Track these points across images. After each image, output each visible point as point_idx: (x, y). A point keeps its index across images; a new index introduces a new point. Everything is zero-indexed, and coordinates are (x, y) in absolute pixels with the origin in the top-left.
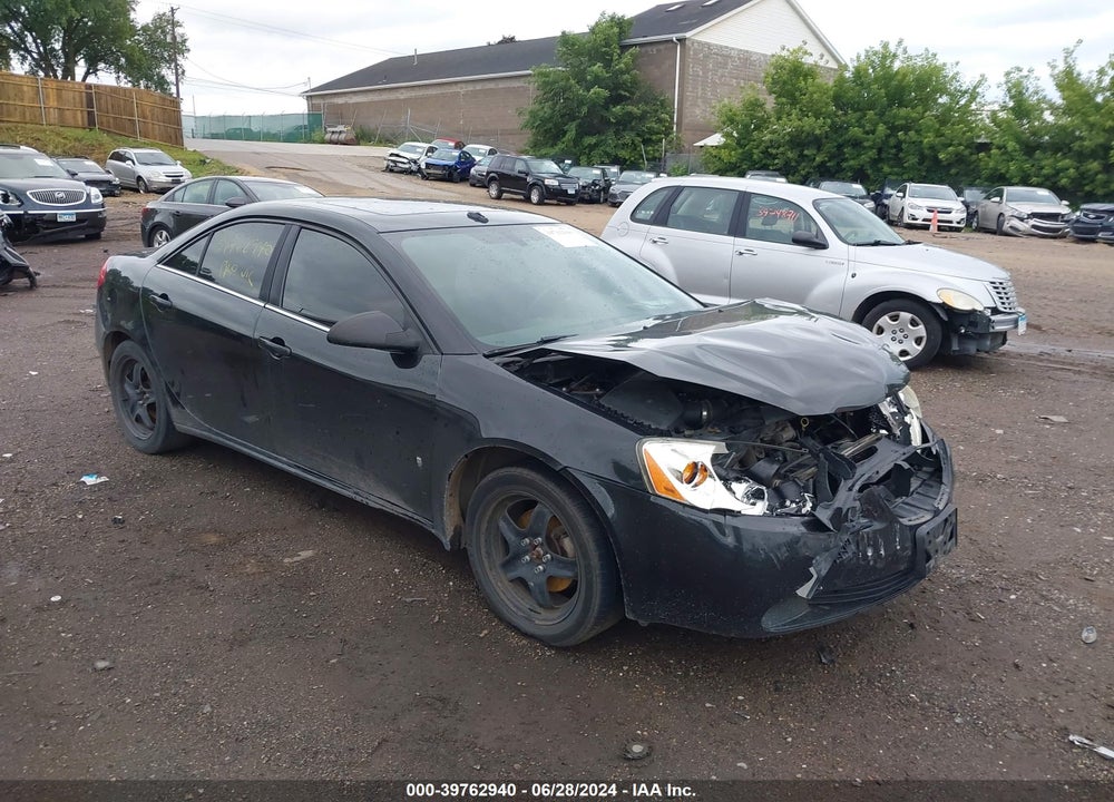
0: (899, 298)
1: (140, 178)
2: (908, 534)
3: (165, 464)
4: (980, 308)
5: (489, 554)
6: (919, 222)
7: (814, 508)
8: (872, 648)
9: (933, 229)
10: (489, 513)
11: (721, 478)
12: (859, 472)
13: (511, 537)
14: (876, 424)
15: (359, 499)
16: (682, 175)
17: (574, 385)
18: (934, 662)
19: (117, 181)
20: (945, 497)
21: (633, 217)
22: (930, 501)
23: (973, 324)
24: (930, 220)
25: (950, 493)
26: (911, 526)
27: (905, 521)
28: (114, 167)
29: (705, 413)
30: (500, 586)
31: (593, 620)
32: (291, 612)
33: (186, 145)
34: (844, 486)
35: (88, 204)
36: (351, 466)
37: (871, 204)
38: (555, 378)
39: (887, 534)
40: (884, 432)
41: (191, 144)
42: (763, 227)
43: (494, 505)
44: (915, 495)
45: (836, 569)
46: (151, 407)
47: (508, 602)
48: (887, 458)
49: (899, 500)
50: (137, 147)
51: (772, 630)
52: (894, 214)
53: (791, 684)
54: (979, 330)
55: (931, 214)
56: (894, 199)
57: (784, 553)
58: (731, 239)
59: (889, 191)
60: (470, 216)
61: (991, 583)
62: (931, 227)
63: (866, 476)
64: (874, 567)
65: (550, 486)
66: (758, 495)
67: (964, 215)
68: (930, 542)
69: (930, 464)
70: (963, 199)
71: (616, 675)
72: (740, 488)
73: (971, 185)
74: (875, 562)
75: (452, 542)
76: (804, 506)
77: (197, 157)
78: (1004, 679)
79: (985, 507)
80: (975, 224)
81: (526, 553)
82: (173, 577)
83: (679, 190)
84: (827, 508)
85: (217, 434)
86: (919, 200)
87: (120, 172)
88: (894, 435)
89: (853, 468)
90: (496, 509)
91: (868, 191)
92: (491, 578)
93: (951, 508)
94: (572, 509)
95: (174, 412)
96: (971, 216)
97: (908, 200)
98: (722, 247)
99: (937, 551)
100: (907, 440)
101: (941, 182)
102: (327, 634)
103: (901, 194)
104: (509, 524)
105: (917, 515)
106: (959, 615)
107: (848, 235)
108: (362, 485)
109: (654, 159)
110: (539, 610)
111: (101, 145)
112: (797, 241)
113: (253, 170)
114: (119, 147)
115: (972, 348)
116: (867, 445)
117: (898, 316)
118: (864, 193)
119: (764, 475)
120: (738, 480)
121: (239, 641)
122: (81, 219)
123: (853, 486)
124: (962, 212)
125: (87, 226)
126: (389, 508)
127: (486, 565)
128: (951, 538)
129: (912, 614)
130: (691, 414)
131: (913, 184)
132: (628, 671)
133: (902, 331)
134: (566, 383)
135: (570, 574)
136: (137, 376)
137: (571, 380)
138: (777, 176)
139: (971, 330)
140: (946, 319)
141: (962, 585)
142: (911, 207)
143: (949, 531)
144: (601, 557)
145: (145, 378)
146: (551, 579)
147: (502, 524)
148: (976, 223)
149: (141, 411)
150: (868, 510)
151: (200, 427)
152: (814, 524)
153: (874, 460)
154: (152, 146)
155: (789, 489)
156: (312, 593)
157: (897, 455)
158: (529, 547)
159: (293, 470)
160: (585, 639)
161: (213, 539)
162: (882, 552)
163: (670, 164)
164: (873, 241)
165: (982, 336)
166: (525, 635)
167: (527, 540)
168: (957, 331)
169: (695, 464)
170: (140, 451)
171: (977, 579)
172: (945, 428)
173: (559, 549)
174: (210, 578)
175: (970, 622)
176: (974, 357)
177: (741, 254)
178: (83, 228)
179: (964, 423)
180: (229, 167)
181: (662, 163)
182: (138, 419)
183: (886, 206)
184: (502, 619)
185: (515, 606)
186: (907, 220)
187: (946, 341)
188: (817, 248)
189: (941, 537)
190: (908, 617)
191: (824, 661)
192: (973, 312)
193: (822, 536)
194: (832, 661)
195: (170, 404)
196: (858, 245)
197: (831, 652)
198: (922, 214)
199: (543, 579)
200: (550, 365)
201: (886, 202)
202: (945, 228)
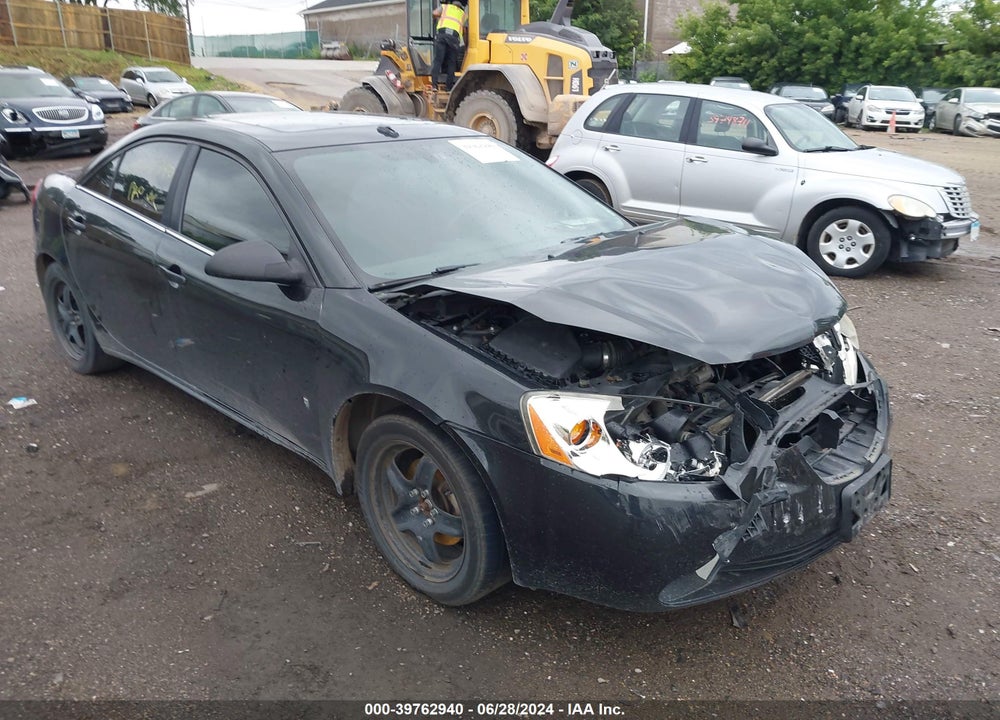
0: (847, 205)
1: (150, 95)
2: (833, 495)
3: (96, 385)
4: (932, 214)
5: (380, 502)
6: (878, 124)
7: (723, 471)
8: (791, 608)
9: (891, 130)
10: (377, 461)
11: (615, 437)
12: (780, 421)
13: (399, 487)
14: (807, 359)
15: (260, 432)
16: (650, 81)
17: (466, 323)
18: (859, 626)
19: (129, 98)
20: (879, 447)
21: (587, 126)
22: (862, 450)
23: (925, 231)
24: (887, 122)
25: (885, 443)
26: (835, 486)
27: (830, 480)
28: (127, 85)
29: (606, 357)
30: (390, 534)
31: (478, 584)
32: (178, 557)
33: (192, 63)
34: (762, 439)
35: (90, 120)
36: (249, 400)
37: (830, 108)
38: (448, 313)
39: (807, 499)
40: (814, 367)
41: (197, 62)
42: (716, 134)
43: (380, 454)
44: (845, 444)
45: (741, 548)
46: (81, 329)
47: (399, 554)
48: (817, 399)
49: (826, 451)
50: (150, 66)
51: (672, 605)
52: (853, 116)
53: (696, 653)
54: (930, 237)
55: (890, 116)
56: (855, 102)
57: (684, 526)
58: (682, 146)
59: (849, 94)
60: (381, 130)
61: (927, 526)
62: (889, 129)
63: (790, 424)
64: (791, 536)
65: (432, 439)
66: (660, 456)
67: (922, 116)
68: (858, 502)
69: (863, 406)
70: (921, 100)
71: (505, 639)
72: (638, 448)
73: (930, 87)
74: (793, 529)
75: (343, 486)
76: (712, 467)
77: (202, 75)
78: (935, 650)
79: (926, 433)
80: (932, 125)
81: (415, 503)
82: (69, 514)
83: (631, 97)
84: (738, 469)
85: (137, 358)
86: (879, 102)
87: (132, 90)
88: (826, 371)
89: (774, 416)
90: (383, 458)
91: (829, 94)
92: (382, 526)
93: (885, 459)
94: (455, 465)
95: (99, 335)
96: (929, 116)
97: (868, 103)
98: (675, 153)
99: (866, 510)
100: (839, 376)
101: (901, 83)
102: (211, 585)
103: (861, 97)
104: (397, 474)
105: (843, 472)
106: (889, 567)
107: (800, 141)
108: (261, 419)
109: (625, 67)
110: (429, 564)
111: (117, 65)
112: (747, 148)
113: (253, 86)
114: (133, 66)
115: (921, 255)
116: (794, 384)
117: (846, 224)
118: (825, 97)
119: (669, 429)
120: (636, 438)
121: (115, 594)
122: (84, 134)
123: (773, 437)
124: (920, 113)
125: (90, 142)
126: (286, 445)
127: (377, 512)
128: (883, 491)
129: (838, 565)
130: (590, 358)
131: (873, 87)
132: (519, 635)
133: (849, 238)
134: (457, 321)
135: (455, 532)
136: (66, 298)
137: (465, 317)
138: (741, 82)
139: (922, 237)
140: (895, 226)
141: (895, 530)
142: (870, 109)
143: (881, 485)
144: (485, 519)
145: (73, 302)
146: (439, 535)
147: (391, 474)
148: (933, 123)
149: (74, 332)
150: (786, 473)
151: (123, 351)
152: (723, 491)
153: (801, 403)
154: (162, 64)
155: (698, 443)
156: (205, 535)
157: (827, 396)
158: (418, 498)
159: (203, 399)
160: (473, 600)
161: (121, 470)
162: (801, 518)
163: (640, 73)
164: (824, 147)
165: (933, 243)
166: (415, 589)
167: (416, 491)
168: (907, 239)
169: (586, 423)
170: (76, 371)
171: (912, 521)
172: (888, 341)
173: (446, 505)
174: (105, 516)
175: (902, 576)
176: (923, 262)
177: (691, 161)
178: (86, 144)
179: (909, 336)
180: (232, 84)
181: (633, 71)
182: (72, 340)
183: (845, 109)
184: (394, 571)
185: (406, 559)
186: (865, 122)
187: (895, 247)
188: (767, 155)
189: (872, 494)
190: (834, 568)
191: (736, 623)
192: (925, 219)
193: (731, 504)
194: (745, 625)
195: (94, 328)
196: (808, 152)
197: (745, 612)
198: (880, 117)
199: (431, 534)
200: (441, 301)
201: (846, 104)
202: (903, 129)
